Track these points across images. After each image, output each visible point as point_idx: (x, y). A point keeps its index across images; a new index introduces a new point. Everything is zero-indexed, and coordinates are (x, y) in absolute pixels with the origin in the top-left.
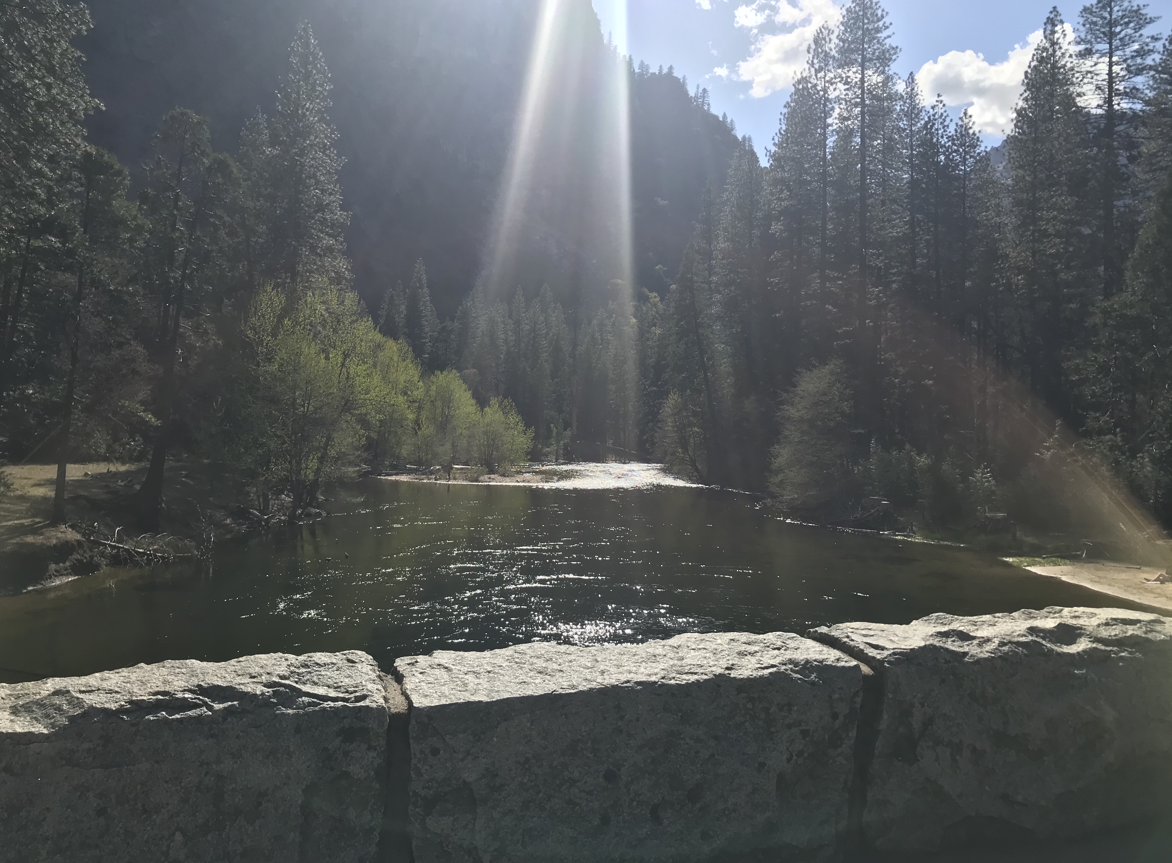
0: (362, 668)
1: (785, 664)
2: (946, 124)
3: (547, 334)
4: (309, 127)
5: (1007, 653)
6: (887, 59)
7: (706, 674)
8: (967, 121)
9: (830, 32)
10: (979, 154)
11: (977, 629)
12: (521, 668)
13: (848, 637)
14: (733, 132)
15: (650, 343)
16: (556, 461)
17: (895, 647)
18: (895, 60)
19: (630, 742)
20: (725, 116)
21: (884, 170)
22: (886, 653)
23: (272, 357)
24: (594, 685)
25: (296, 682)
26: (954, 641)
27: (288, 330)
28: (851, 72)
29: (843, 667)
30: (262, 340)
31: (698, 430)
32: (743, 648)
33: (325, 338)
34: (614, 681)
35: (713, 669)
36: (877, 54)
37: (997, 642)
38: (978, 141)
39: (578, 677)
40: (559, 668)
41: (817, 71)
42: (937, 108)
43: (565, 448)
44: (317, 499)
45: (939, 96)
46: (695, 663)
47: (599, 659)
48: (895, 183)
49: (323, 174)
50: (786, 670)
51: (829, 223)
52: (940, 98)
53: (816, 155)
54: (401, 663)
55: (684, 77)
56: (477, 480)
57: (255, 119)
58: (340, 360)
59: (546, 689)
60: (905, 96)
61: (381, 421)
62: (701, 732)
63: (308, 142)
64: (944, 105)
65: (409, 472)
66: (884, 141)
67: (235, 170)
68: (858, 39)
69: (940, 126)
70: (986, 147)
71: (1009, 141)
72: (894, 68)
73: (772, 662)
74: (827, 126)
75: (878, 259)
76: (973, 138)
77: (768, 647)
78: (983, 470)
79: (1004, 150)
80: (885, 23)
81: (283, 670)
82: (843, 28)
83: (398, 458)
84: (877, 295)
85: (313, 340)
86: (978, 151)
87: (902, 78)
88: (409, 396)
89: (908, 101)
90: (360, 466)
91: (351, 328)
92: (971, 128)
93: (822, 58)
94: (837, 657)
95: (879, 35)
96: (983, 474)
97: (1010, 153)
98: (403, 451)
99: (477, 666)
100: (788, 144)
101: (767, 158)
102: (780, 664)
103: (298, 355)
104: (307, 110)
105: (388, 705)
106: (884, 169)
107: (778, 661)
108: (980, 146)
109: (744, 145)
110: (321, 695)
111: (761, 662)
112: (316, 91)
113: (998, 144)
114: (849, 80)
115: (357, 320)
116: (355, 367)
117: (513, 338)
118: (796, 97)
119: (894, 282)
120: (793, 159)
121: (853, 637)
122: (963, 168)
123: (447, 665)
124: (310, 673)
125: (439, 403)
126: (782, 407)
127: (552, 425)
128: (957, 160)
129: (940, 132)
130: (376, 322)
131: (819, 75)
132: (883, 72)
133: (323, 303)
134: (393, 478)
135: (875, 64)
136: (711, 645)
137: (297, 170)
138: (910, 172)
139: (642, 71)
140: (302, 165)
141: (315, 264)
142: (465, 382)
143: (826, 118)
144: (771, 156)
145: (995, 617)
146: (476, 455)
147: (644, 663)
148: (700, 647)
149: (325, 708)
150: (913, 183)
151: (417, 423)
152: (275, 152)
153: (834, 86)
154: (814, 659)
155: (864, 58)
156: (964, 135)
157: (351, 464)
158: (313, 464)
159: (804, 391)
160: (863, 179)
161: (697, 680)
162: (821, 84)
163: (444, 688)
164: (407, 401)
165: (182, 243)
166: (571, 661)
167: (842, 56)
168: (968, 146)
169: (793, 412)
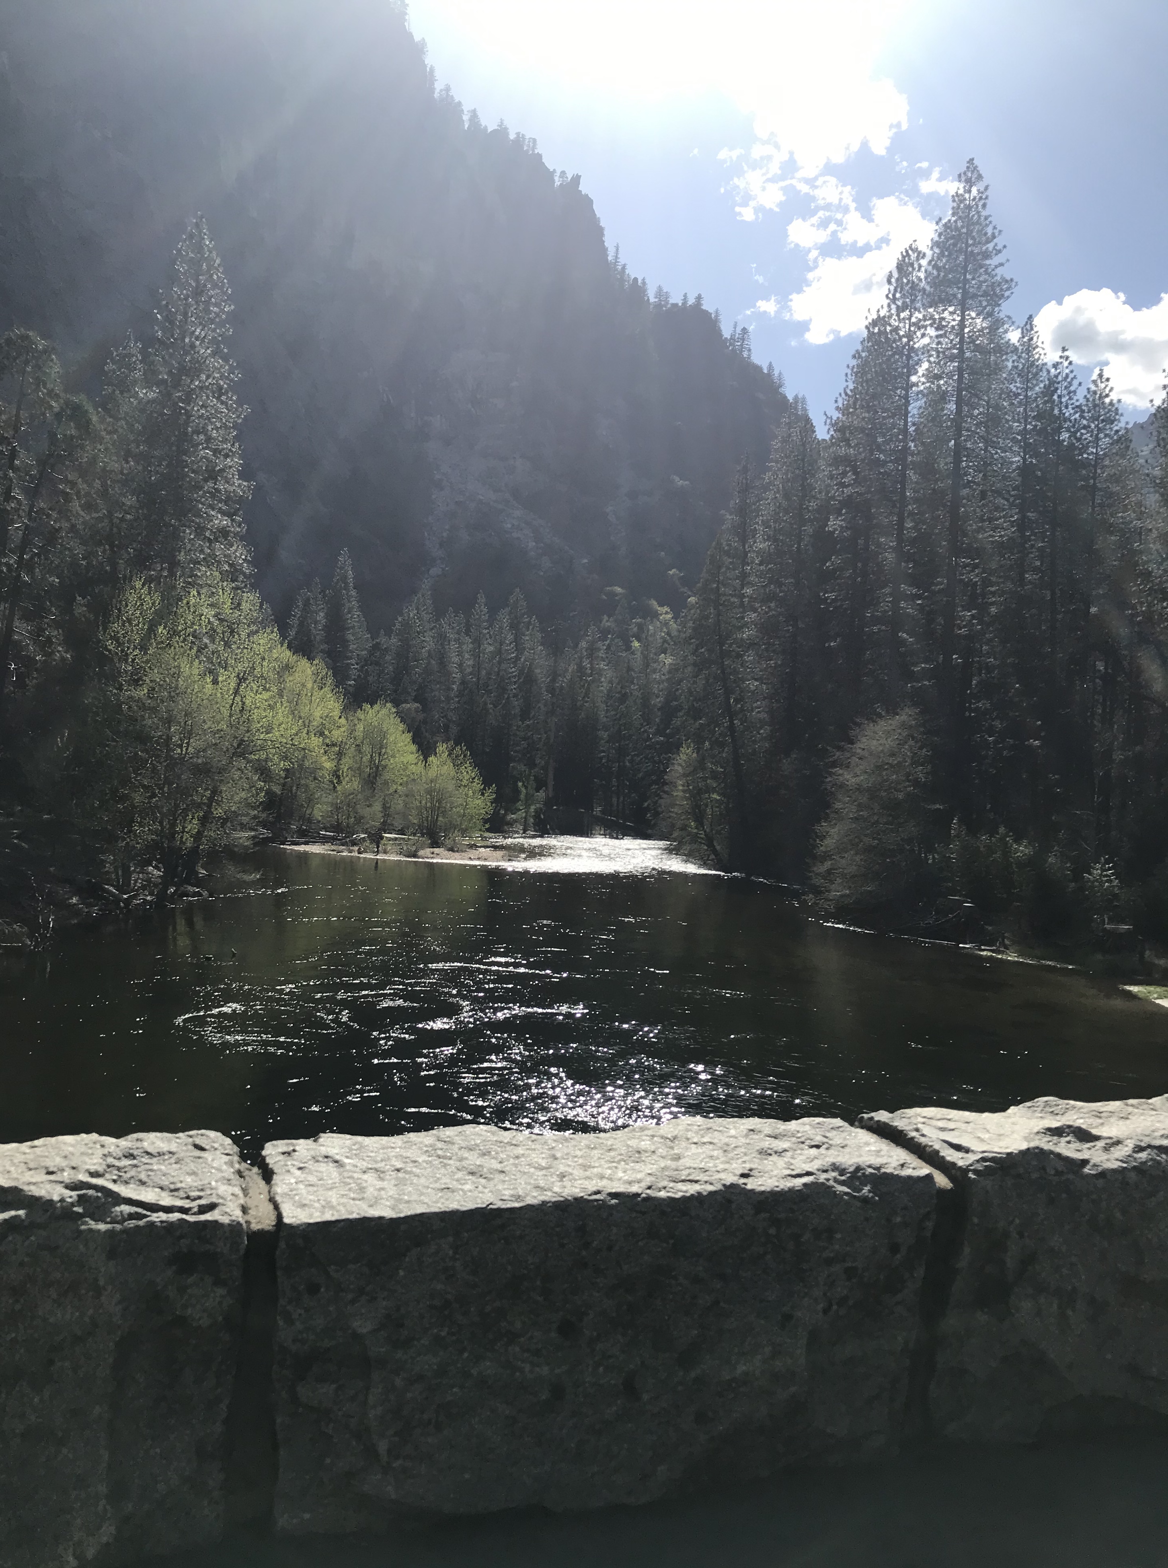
0: (213, 1160)
1: (825, 1171)
2: (1072, 388)
3: (517, 658)
4: (198, 362)
5: (1144, 1163)
6: (997, 296)
7: (711, 1184)
8: (1103, 385)
9: (921, 255)
10: (1117, 431)
11: (1102, 1124)
12: (445, 1165)
13: (917, 1130)
14: (781, 390)
15: (656, 676)
16: (524, 833)
17: (984, 1149)
18: (1008, 297)
19: (598, 1280)
20: (770, 366)
21: (986, 450)
22: (971, 1158)
23: (140, 679)
24: (548, 1196)
25: (115, 1181)
26: (1069, 1142)
27: (162, 642)
28: (946, 312)
29: (910, 1177)
30: (127, 655)
31: (718, 798)
32: (768, 1143)
33: (213, 654)
34: (577, 1190)
35: (722, 1176)
36: (984, 287)
37: (1131, 1146)
38: (1117, 414)
39: (526, 1183)
40: (499, 1167)
41: (900, 310)
42: (1060, 366)
43: (537, 816)
44: (198, 873)
45: (1064, 349)
46: (695, 1166)
47: (559, 1155)
48: (1001, 469)
49: (217, 429)
50: (828, 1180)
51: (908, 520)
52: (1066, 353)
53: (894, 426)
54: (272, 1151)
55: (717, 312)
56: (415, 856)
57: (124, 348)
58: (233, 685)
59: (479, 1201)
60: (1020, 348)
61: (286, 770)
62: (701, 1268)
63: (197, 383)
64: (1070, 363)
65: (325, 840)
66: (988, 410)
67: (94, 419)
68: (958, 266)
69: (1065, 392)
70: (1127, 423)
71: (1158, 416)
72: (1005, 309)
73: (808, 1167)
74: (909, 386)
75: (973, 571)
76: (1110, 410)
77: (803, 1143)
78: (1104, 865)
79: (1152, 427)
80: (996, 244)
81: (95, 1163)
82: (937, 250)
83: (310, 820)
84: (970, 621)
85: (197, 657)
86: (1116, 428)
87: (1016, 324)
88: (327, 737)
89: (1024, 355)
90: (256, 830)
91: (249, 641)
92: (1107, 396)
93: (908, 292)
94: (902, 1162)
95: (988, 262)
96: (1103, 870)
97: (1159, 432)
98: (315, 812)
99: (382, 1161)
100: (856, 409)
101: (827, 427)
102: (818, 1170)
103: (176, 675)
104: (197, 338)
105: (248, 1218)
106: (986, 448)
107: (816, 1167)
108: (1119, 421)
109: (796, 409)
110: (148, 1204)
111: (792, 1167)
112: (210, 312)
113: (1142, 419)
114: (944, 323)
115: (257, 632)
116: (253, 695)
117: (471, 663)
118: (870, 344)
119: (993, 604)
120: (862, 430)
121: (925, 1130)
122: (1094, 451)
123: (337, 1157)
124: (135, 1166)
125: (366, 748)
126: (834, 770)
127: (520, 784)
128: (1086, 439)
129: (1063, 400)
130: (283, 634)
131: (902, 315)
132: (990, 314)
133: (212, 605)
134: (302, 848)
135: (980, 301)
136: (721, 1137)
137: (181, 422)
138: (1022, 454)
139: (660, 300)
140: (188, 415)
141: (202, 552)
142: (403, 720)
143: (909, 375)
144: (833, 425)
145: (1127, 1105)
146: (415, 821)
147: (623, 1163)
148: (705, 1140)
149: (152, 1224)
150: (1025, 470)
151: (336, 774)
152: (151, 395)
153: (922, 331)
154: (868, 1163)
155: (965, 293)
156: (1098, 405)
157: (243, 827)
158: (193, 826)
159: (864, 749)
160: (957, 461)
161: (699, 1193)
162: (905, 327)
163: (330, 1193)
164: (323, 743)
165: (19, 516)
166: (517, 1157)
167: (936, 289)
168: (1103, 421)
169: (848, 778)
